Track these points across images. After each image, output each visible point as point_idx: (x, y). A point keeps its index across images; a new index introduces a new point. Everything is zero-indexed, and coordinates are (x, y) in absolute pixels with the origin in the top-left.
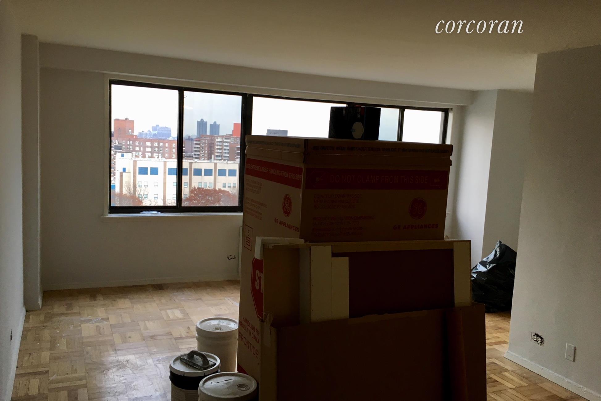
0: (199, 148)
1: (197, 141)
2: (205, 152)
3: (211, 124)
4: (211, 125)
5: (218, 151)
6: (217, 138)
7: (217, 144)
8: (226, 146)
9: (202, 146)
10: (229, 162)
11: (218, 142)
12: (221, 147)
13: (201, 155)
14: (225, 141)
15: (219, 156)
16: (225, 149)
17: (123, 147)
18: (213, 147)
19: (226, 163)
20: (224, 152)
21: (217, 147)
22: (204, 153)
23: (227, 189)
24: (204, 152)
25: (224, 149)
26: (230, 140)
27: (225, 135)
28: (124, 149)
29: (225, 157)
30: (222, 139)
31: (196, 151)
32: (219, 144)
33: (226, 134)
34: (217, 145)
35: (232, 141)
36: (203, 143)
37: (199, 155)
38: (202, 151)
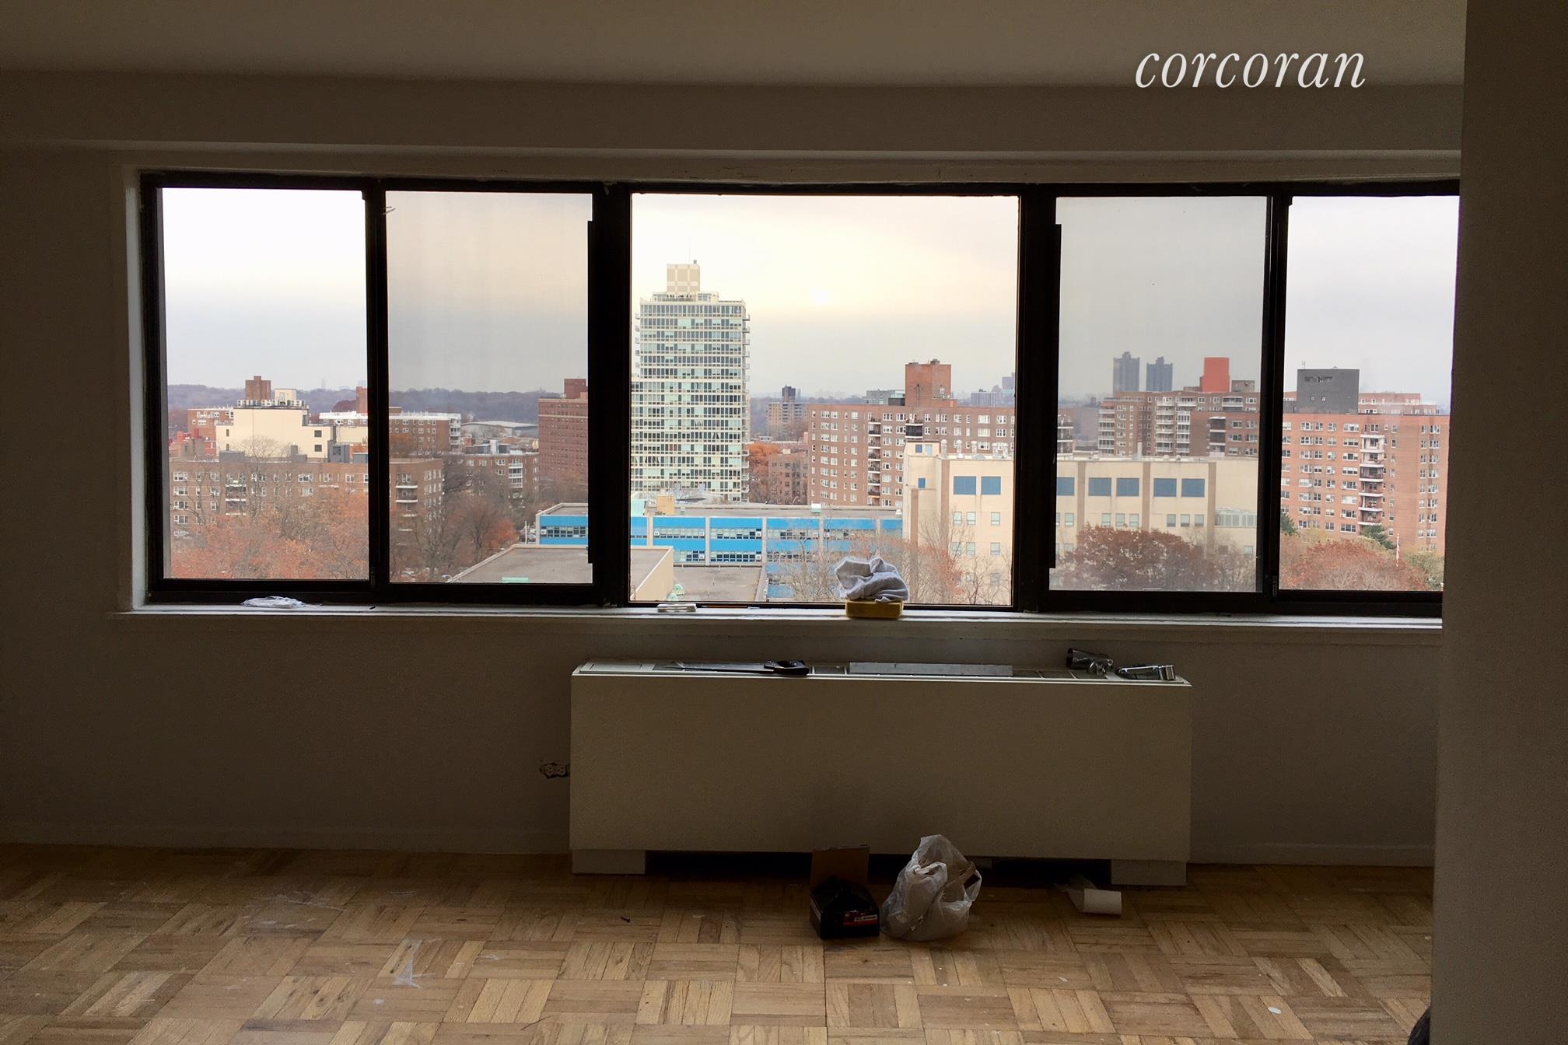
0: (1113, 425)
1: (1107, 408)
2: (1128, 435)
3: (1150, 363)
4: (1149, 367)
5: (1163, 431)
6: (1161, 400)
7: (1159, 413)
8: (1183, 418)
9: (1119, 420)
10: (1184, 459)
11: (1161, 408)
12: (1169, 422)
13: (1118, 444)
14: (1181, 404)
15: (1167, 445)
16: (1182, 427)
17: (926, 428)
18: (1150, 422)
19: (1175, 462)
20: (1178, 433)
21: (1159, 422)
22: (1126, 439)
23: (1176, 531)
24: (1124, 435)
25: (1180, 426)
26: (1194, 402)
27: (1182, 389)
28: (928, 434)
29: (1181, 446)
30: (1174, 399)
31: (1104, 434)
32: (1164, 413)
33: (1185, 388)
34: (1161, 417)
35: (1199, 405)
36: (1123, 414)
37: (1112, 442)
38: (1122, 434)
